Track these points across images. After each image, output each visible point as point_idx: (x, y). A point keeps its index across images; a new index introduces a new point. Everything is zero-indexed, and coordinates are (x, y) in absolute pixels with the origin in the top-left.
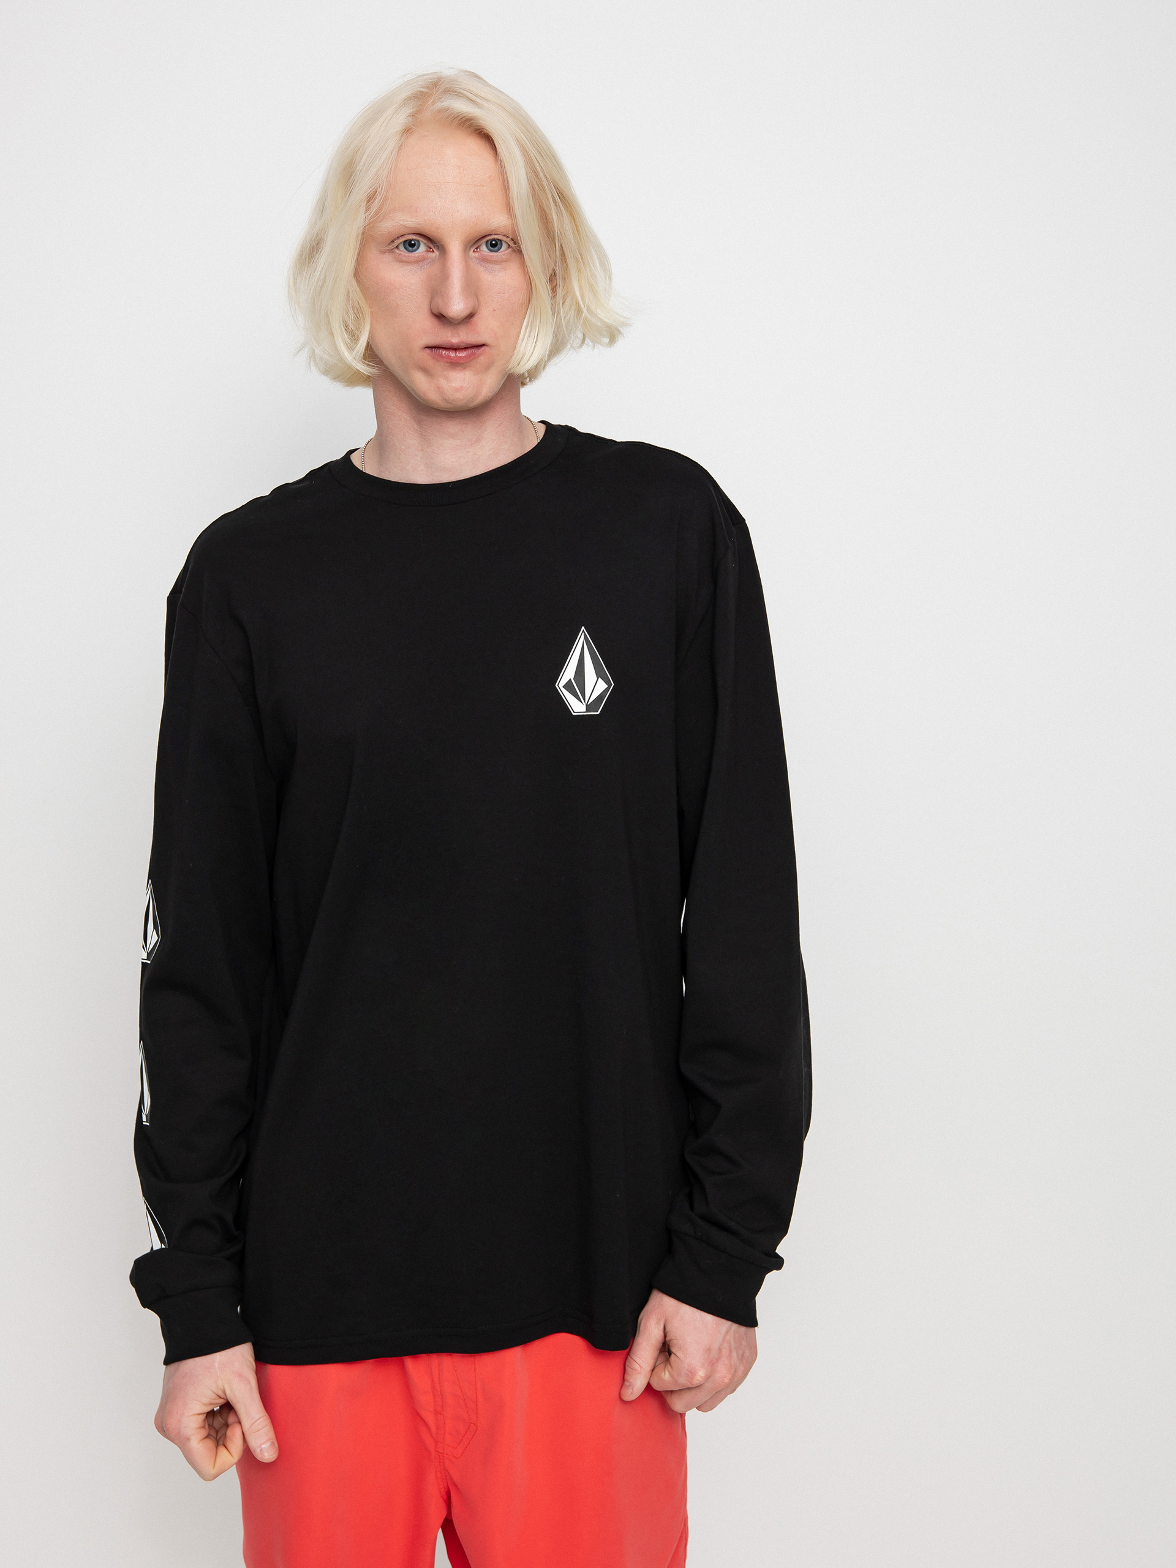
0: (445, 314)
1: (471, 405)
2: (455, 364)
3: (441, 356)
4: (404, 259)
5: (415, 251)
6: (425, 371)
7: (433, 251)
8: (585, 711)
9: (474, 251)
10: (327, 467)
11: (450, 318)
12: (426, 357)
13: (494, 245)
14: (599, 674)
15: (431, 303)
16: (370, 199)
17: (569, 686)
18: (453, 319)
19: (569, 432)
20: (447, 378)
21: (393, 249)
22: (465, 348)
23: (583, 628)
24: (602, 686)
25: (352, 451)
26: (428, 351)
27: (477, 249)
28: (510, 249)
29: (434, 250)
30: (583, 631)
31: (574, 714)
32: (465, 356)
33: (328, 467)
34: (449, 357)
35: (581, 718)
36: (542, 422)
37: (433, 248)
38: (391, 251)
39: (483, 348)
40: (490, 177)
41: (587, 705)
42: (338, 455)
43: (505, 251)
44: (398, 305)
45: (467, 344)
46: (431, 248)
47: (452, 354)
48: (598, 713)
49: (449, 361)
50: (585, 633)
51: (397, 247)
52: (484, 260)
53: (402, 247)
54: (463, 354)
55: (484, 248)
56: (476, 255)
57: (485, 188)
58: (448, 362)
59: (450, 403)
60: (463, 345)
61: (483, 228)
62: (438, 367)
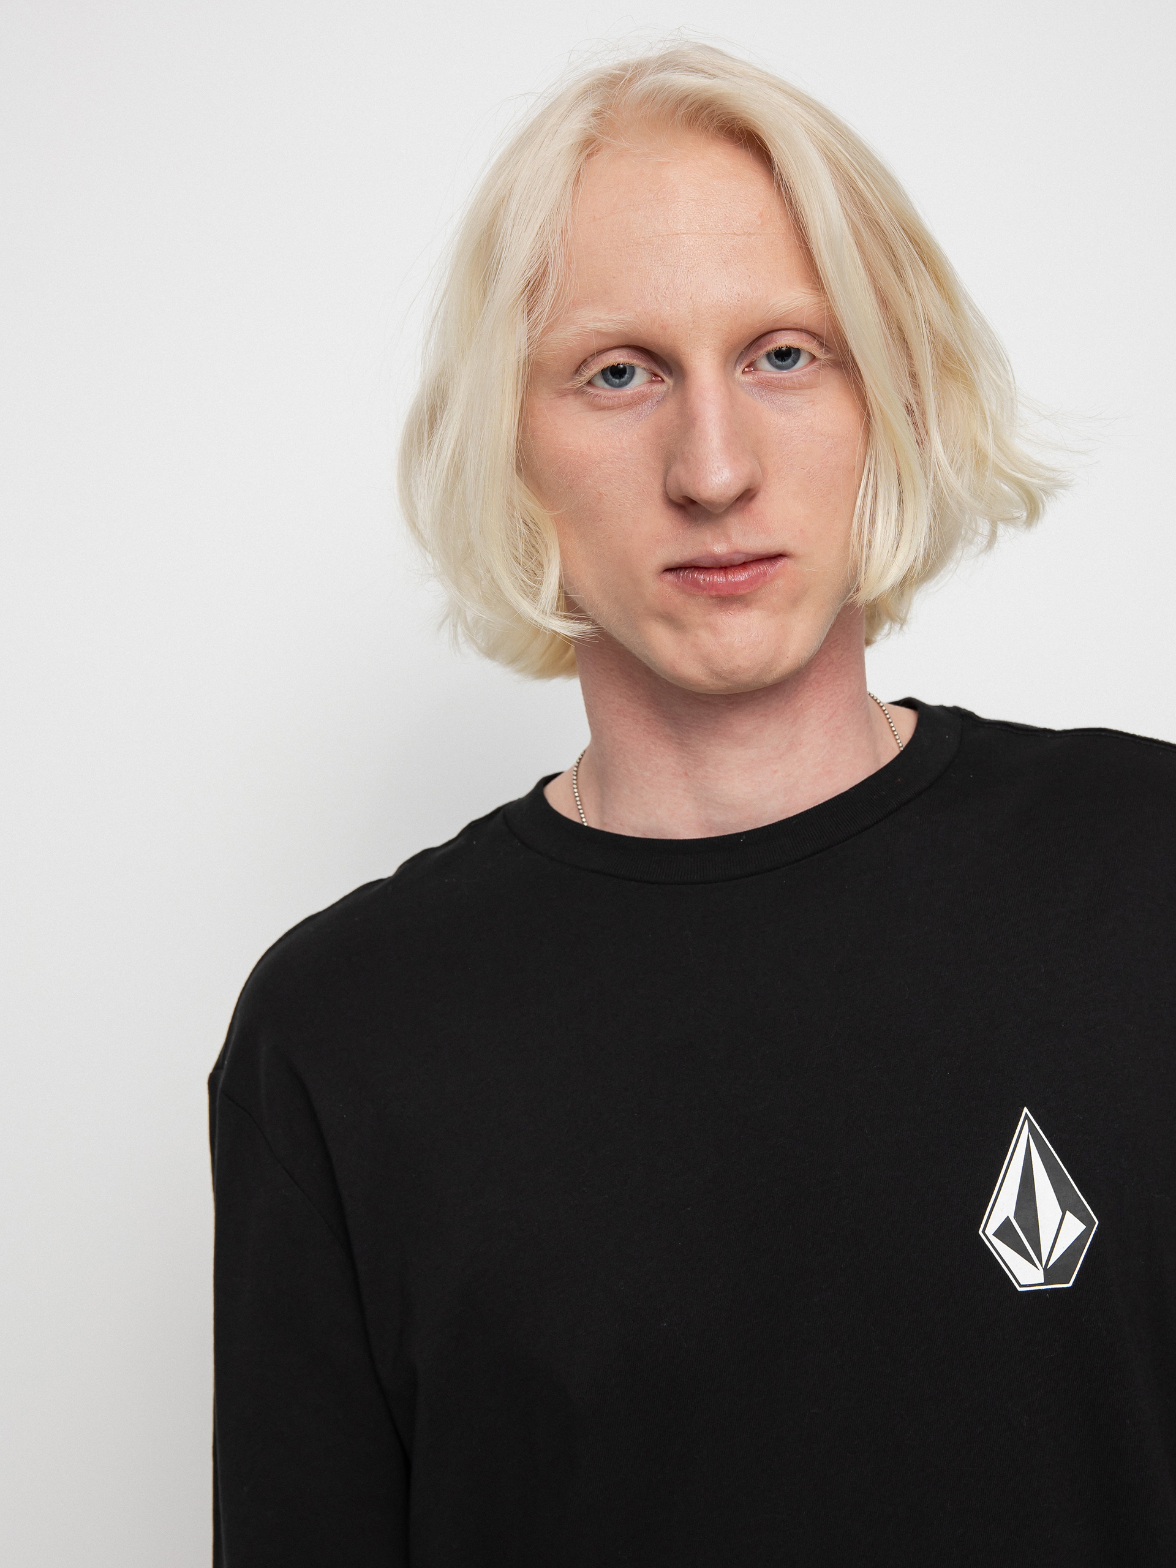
0: (694, 496)
1: (770, 678)
2: (728, 599)
3: (696, 584)
4: (605, 402)
5: (626, 383)
6: (671, 620)
7: (663, 381)
8: (1043, 1282)
9: (743, 372)
10: (501, 812)
11: (706, 502)
12: (664, 590)
13: (784, 356)
14: (1067, 1204)
15: (665, 480)
16: (533, 288)
17: (1005, 1232)
18: (711, 503)
19: (960, 717)
20: (713, 628)
21: (582, 387)
22: (744, 565)
23: (1026, 1110)
24: (1074, 1227)
25: (547, 780)
26: (670, 577)
27: (748, 366)
28: (816, 364)
29: (665, 378)
30: (1027, 1116)
31: (1020, 1289)
32: (746, 580)
33: (504, 815)
34: (713, 586)
35: (1035, 1297)
36: (909, 703)
37: (661, 374)
38: (579, 392)
39: (780, 564)
40: (761, 215)
41: (1045, 1269)
42: (521, 789)
43: (806, 366)
44: (601, 494)
45: (747, 554)
46: (656, 375)
47: (719, 578)
48: (1070, 1285)
49: (714, 593)
50: (1030, 1122)
51: (590, 383)
52: (767, 386)
53: (600, 382)
54: (742, 576)
55: (765, 365)
56: (748, 378)
57: (753, 237)
58: (711, 597)
59: (724, 679)
60: (739, 559)
61: (757, 319)
62: (694, 610)
